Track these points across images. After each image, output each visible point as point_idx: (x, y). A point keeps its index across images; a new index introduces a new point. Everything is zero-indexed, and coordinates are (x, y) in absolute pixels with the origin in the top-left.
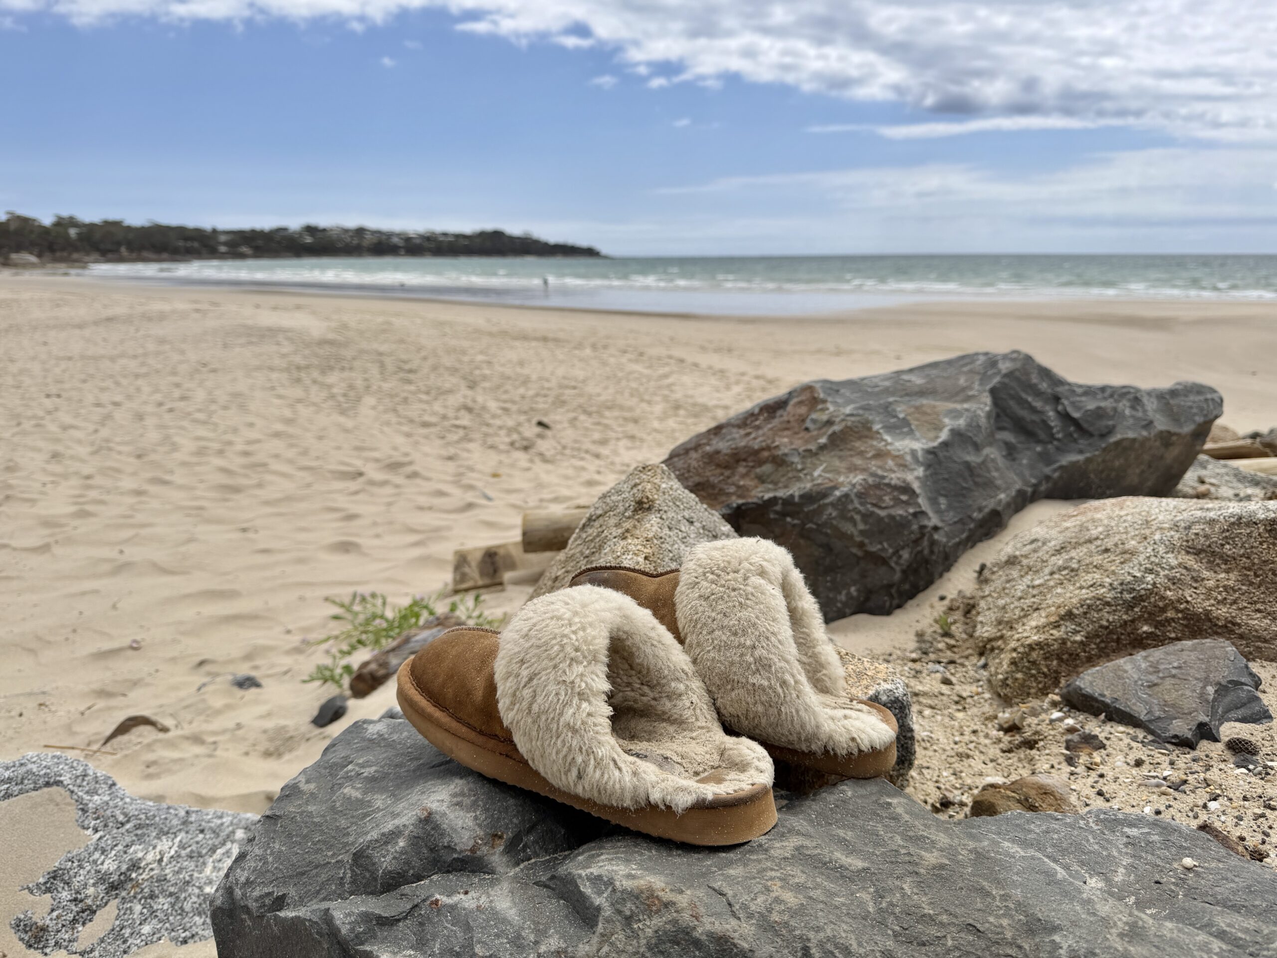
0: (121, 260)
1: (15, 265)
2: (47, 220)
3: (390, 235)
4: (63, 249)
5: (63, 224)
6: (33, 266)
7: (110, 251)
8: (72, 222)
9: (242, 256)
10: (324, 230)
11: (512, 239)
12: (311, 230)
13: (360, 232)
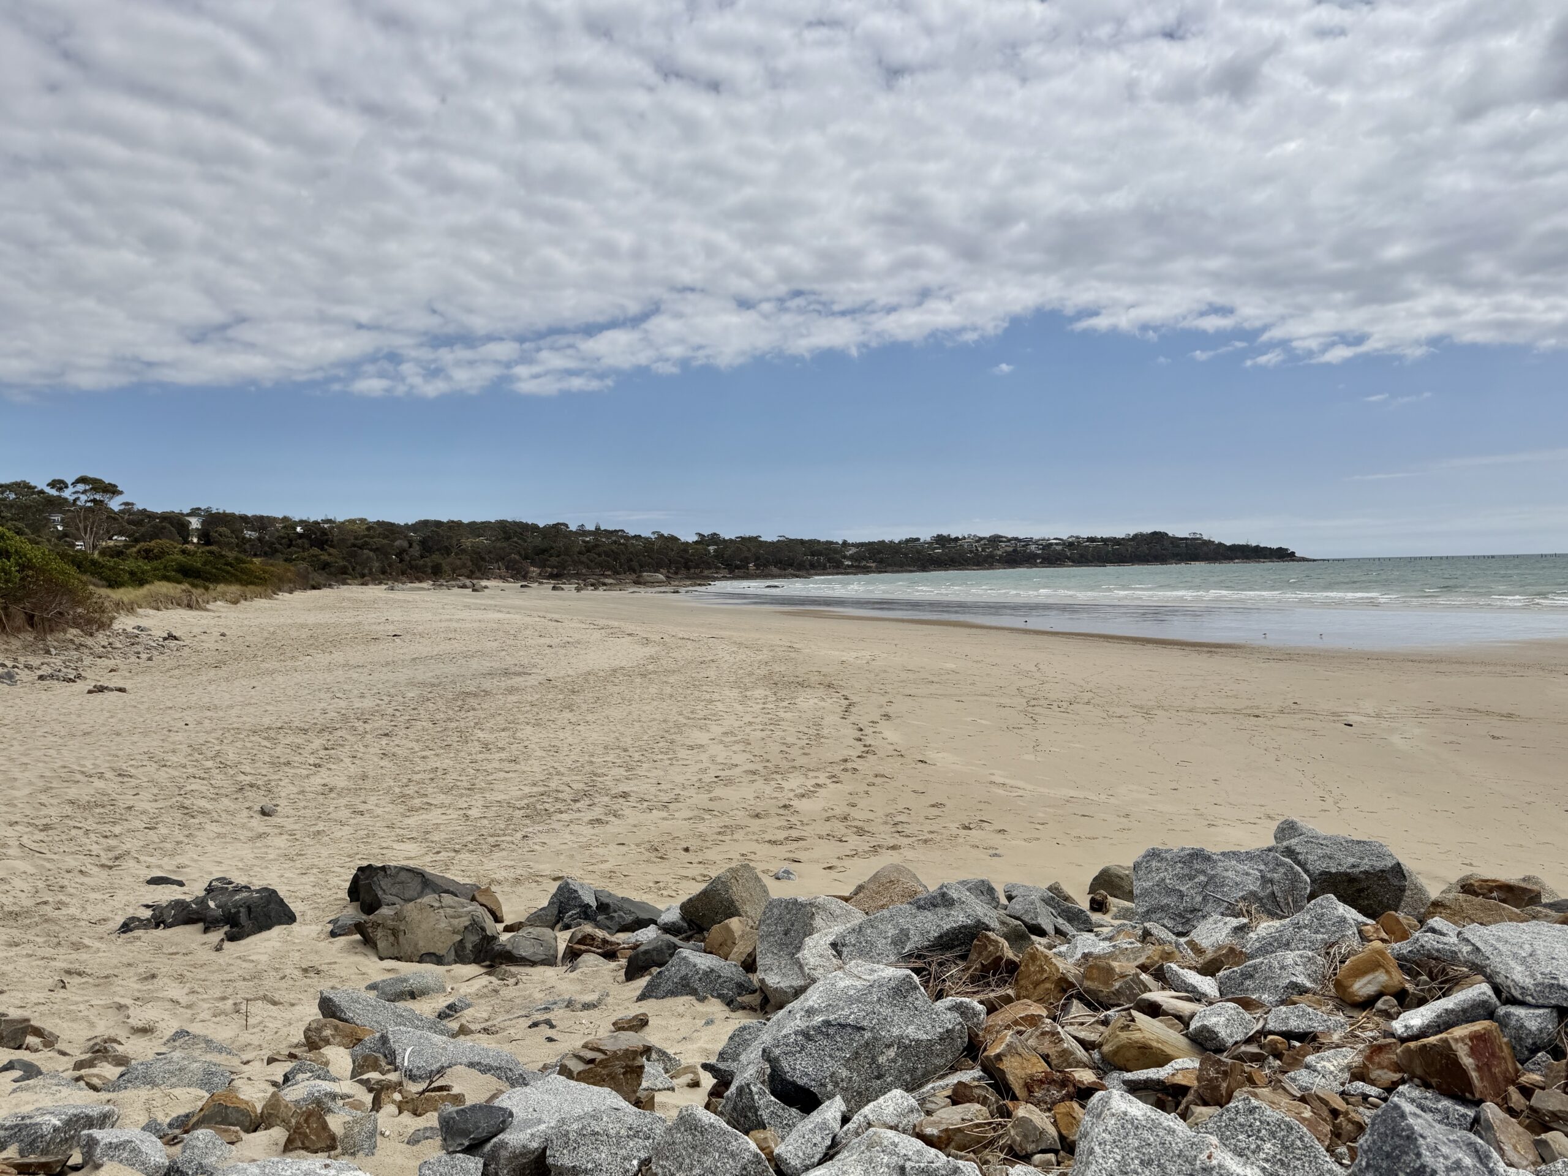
0: (748, 576)
1: (645, 584)
2: (688, 536)
3: (1028, 542)
4: (697, 567)
5: (704, 541)
6: (660, 583)
7: (737, 567)
8: (714, 539)
9: (866, 570)
10: (957, 539)
11: (1175, 541)
12: (941, 540)
13: (995, 540)
